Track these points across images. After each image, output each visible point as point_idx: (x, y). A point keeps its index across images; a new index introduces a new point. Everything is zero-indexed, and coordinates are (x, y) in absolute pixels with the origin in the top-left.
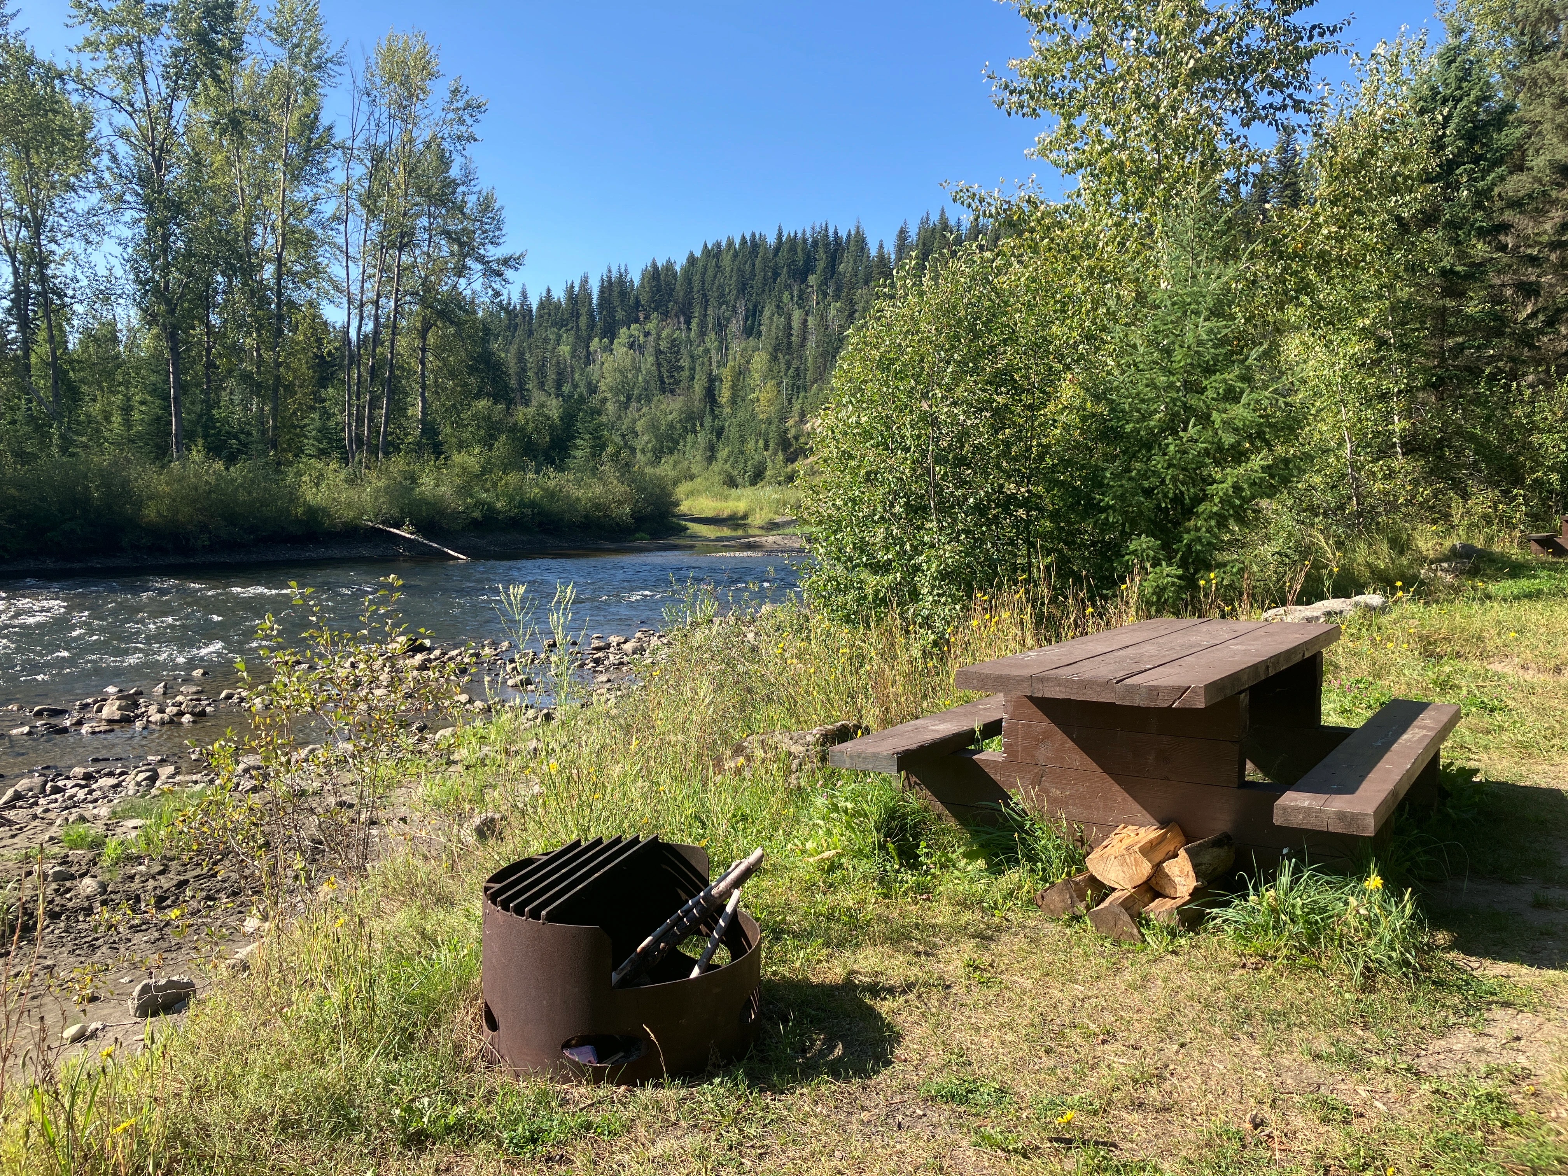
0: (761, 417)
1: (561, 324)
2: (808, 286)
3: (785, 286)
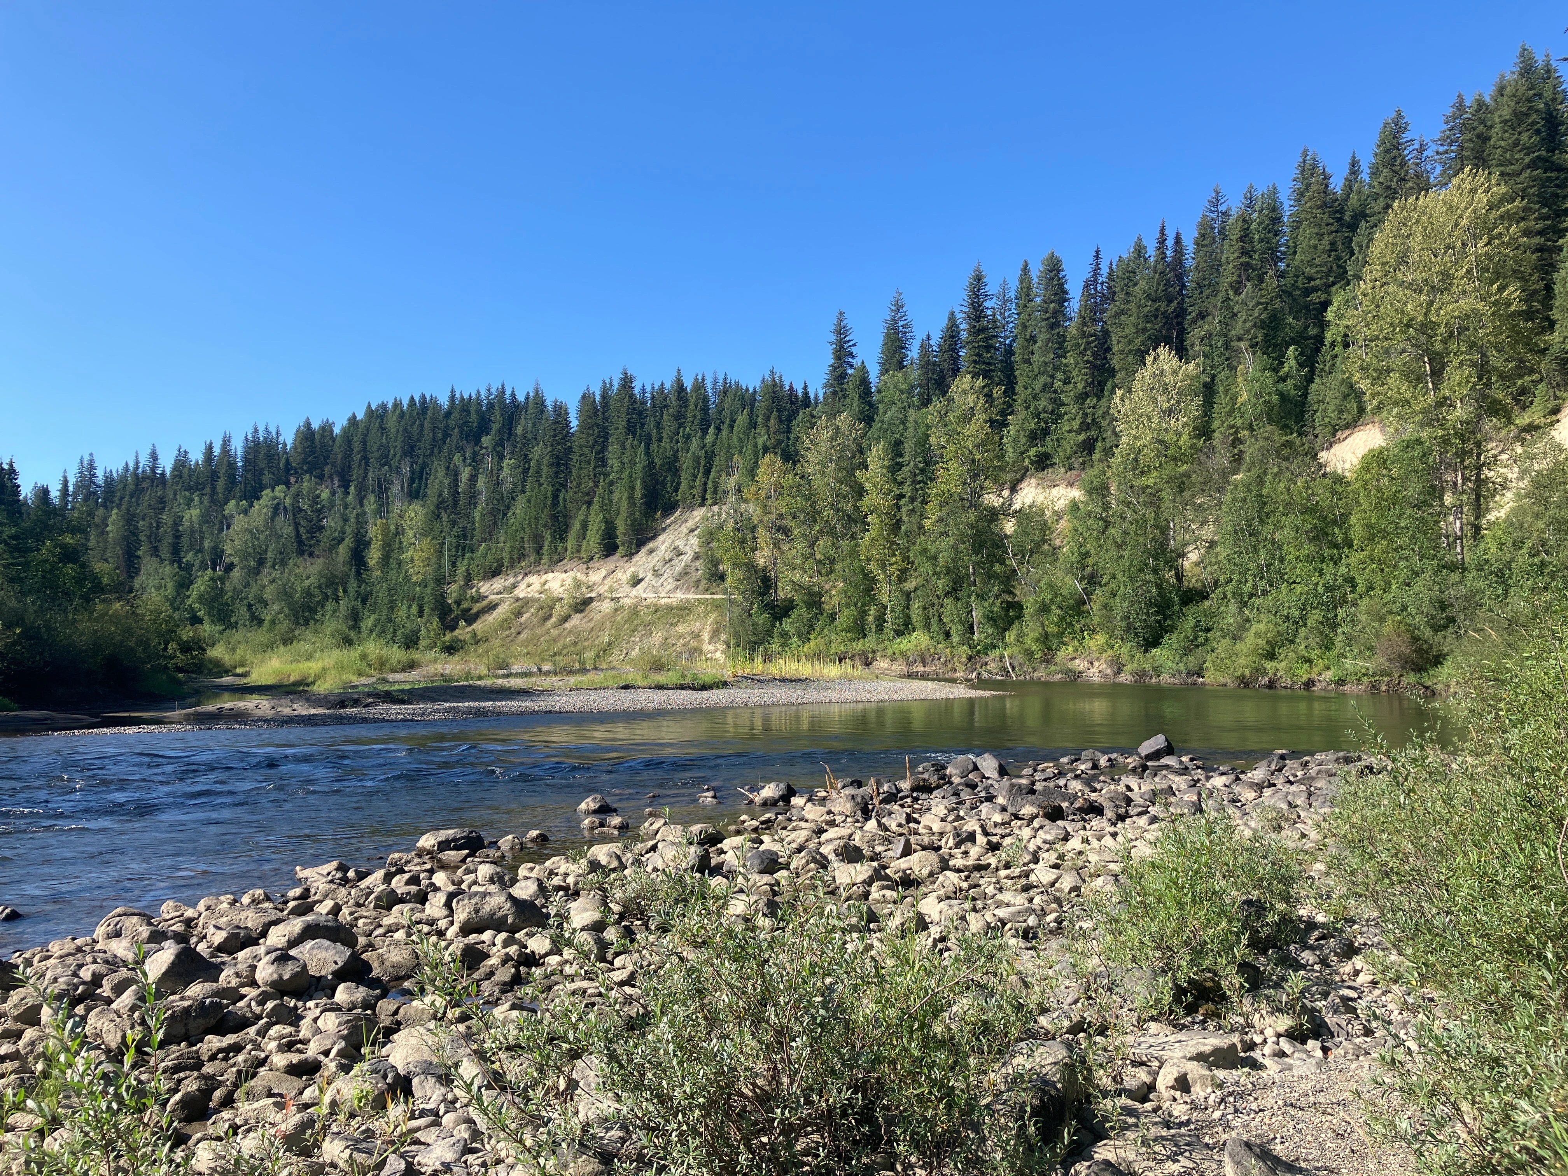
0: (414, 579)
1: (198, 487)
2: (482, 448)
3: (457, 448)
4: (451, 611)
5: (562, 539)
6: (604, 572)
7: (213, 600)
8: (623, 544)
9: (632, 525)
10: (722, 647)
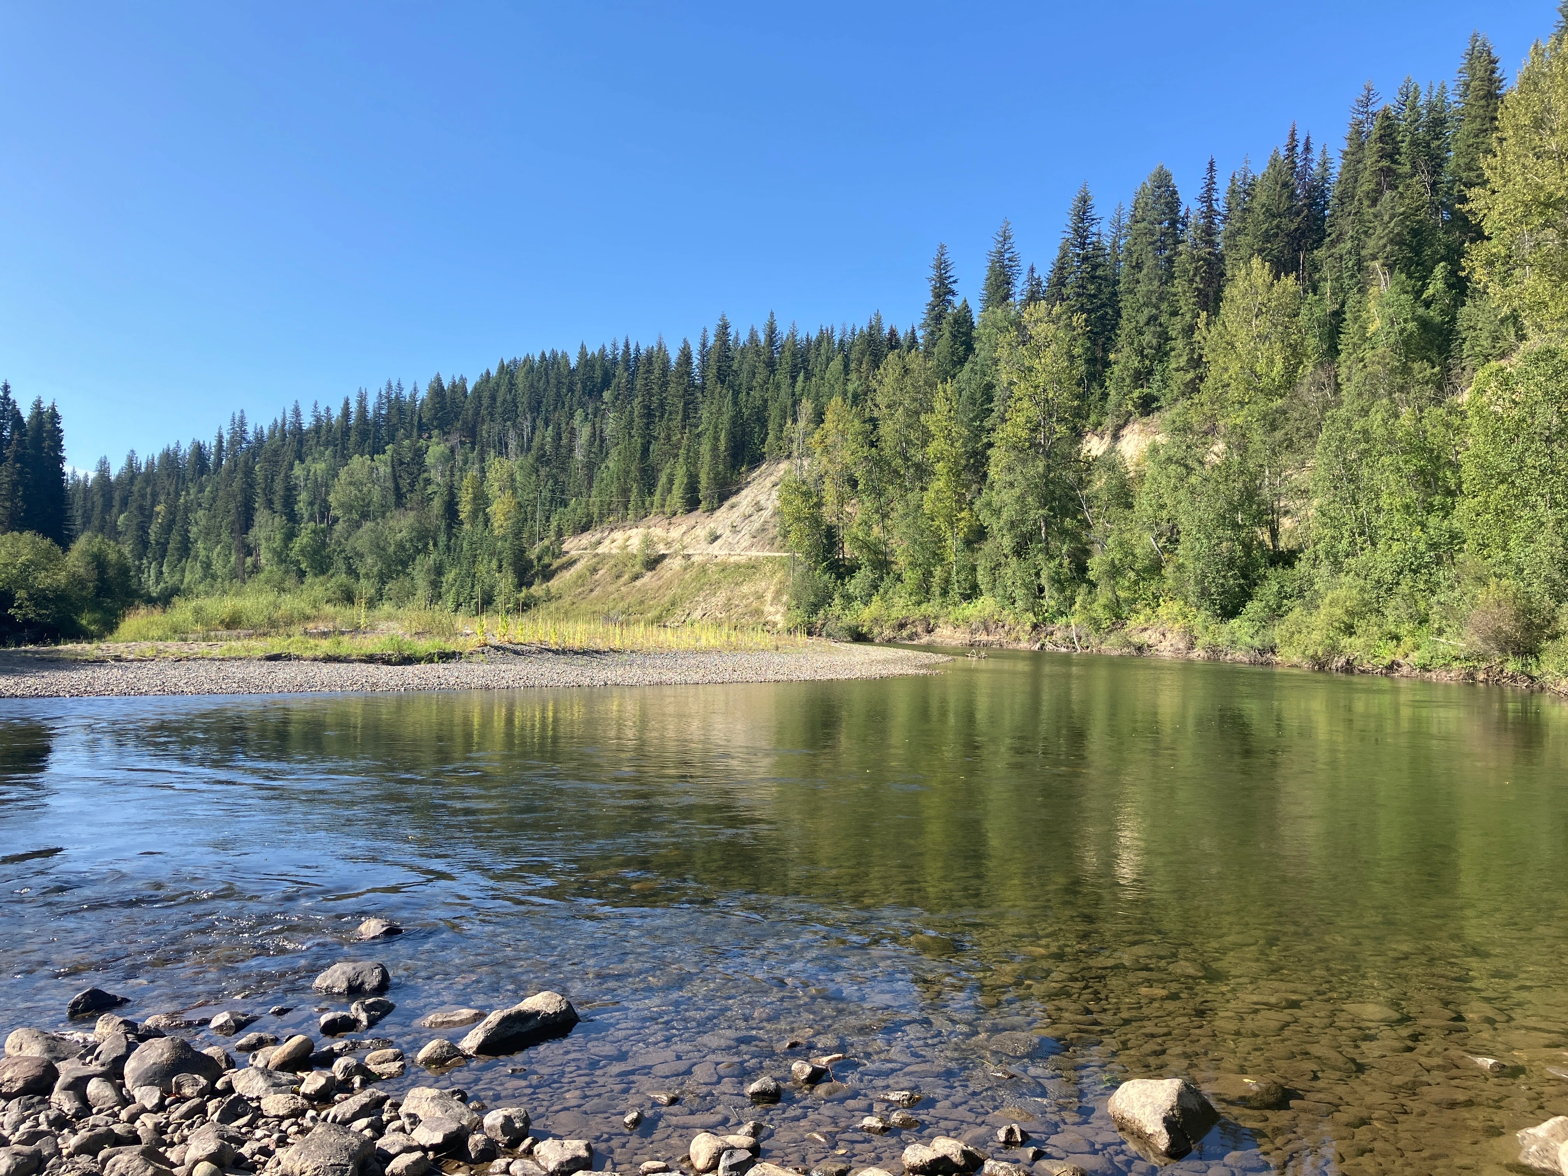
0: (496, 532)
3: (579, 403)
4: (532, 566)
5: (651, 494)
6: (684, 528)
7: (316, 552)
8: (705, 498)
9: (715, 479)
10: (782, 609)
